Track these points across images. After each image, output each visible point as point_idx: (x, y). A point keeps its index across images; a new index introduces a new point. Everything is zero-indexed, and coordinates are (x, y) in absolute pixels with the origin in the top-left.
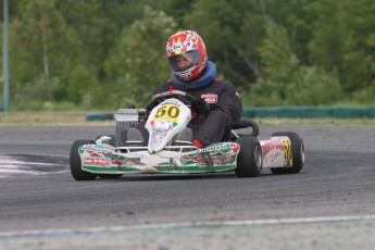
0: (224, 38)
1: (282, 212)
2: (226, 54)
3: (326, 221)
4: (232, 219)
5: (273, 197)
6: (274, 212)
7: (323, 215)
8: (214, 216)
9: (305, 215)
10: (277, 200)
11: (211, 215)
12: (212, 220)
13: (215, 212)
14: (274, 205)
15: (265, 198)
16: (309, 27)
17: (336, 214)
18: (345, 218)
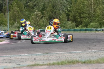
1: (60, 51)
3: (69, 53)
4: (50, 52)
9: (65, 51)
12: (46, 52)
16: (69, 13)
18: (73, 52)
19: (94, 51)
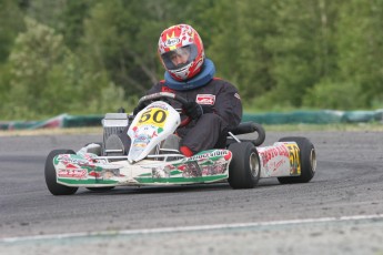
0: (121, 45)
1: (179, 220)
2: (123, 61)
3: (222, 229)
4: (128, 228)
5: (170, 206)
6: (171, 221)
7: (220, 222)
8: (111, 225)
9: (202, 223)
10: (174, 208)
11: (106, 225)
12: (108, 229)
13: (111, 222)
14: (171, 213)
15: (162, 206)
17: (234, 221)
18: (242, 225)
19: (347, 222)
